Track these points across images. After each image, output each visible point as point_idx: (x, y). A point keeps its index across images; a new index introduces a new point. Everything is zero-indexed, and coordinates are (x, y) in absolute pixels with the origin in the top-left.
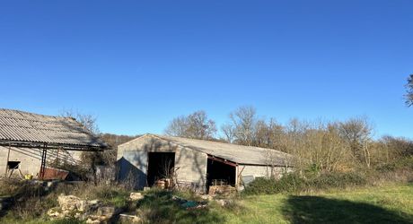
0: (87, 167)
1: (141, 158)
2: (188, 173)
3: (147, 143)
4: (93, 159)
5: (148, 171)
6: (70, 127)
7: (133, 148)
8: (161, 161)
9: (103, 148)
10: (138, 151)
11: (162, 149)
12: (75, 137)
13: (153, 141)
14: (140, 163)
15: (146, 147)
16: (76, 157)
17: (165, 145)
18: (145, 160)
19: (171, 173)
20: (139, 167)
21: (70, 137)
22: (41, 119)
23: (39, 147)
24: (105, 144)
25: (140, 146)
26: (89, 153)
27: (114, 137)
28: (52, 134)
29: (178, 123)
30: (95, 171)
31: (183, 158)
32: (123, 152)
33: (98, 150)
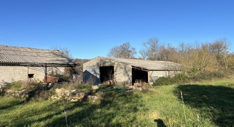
0: (68, 75)
1: (96, 70)
2: (122, 77)
3: (98, 61)
4: (71, 71)
5: (100, 77)
6: (57, 55)
7: (91, 65)
8: (107, 71)
9: (75, 65)
10: (94, 66)
11: (107, 65)
12: (59, 60)
13: (101, 60)
14: (95, 73)
15: (98, 64)
16: (62, 70)
17: (108, 62)
18: (98, 71)
19: (112, 77)
20: (95, 75)
21: (57, 60)
22: (42, 51)
23: (42, 66)
24: (76, 63)
25: (95, 63)
26: (68, 68)
27: (80, 60)
28: (48, 59)
29: (114, 50)
30: (72, 77)
31: (118, 69)
32: (86, 67)
33: (73, 67)
